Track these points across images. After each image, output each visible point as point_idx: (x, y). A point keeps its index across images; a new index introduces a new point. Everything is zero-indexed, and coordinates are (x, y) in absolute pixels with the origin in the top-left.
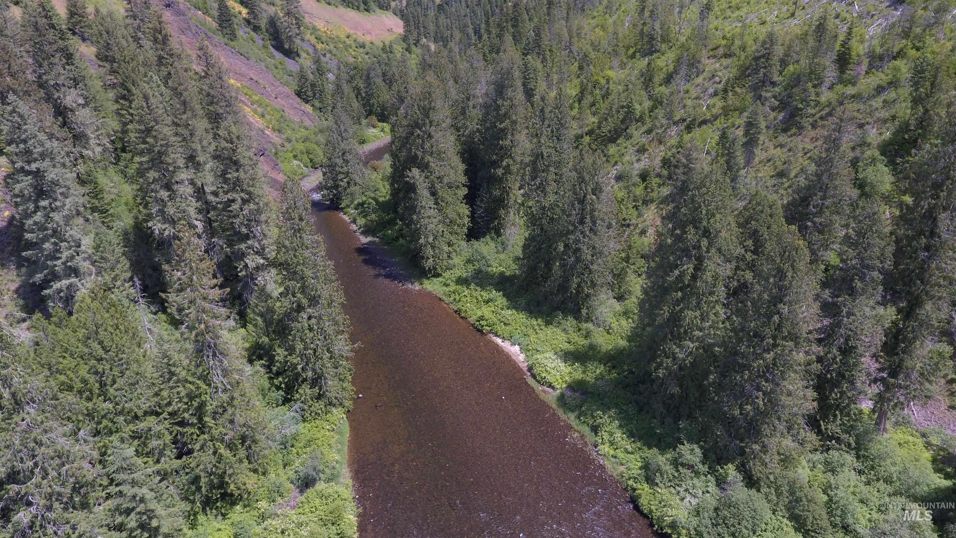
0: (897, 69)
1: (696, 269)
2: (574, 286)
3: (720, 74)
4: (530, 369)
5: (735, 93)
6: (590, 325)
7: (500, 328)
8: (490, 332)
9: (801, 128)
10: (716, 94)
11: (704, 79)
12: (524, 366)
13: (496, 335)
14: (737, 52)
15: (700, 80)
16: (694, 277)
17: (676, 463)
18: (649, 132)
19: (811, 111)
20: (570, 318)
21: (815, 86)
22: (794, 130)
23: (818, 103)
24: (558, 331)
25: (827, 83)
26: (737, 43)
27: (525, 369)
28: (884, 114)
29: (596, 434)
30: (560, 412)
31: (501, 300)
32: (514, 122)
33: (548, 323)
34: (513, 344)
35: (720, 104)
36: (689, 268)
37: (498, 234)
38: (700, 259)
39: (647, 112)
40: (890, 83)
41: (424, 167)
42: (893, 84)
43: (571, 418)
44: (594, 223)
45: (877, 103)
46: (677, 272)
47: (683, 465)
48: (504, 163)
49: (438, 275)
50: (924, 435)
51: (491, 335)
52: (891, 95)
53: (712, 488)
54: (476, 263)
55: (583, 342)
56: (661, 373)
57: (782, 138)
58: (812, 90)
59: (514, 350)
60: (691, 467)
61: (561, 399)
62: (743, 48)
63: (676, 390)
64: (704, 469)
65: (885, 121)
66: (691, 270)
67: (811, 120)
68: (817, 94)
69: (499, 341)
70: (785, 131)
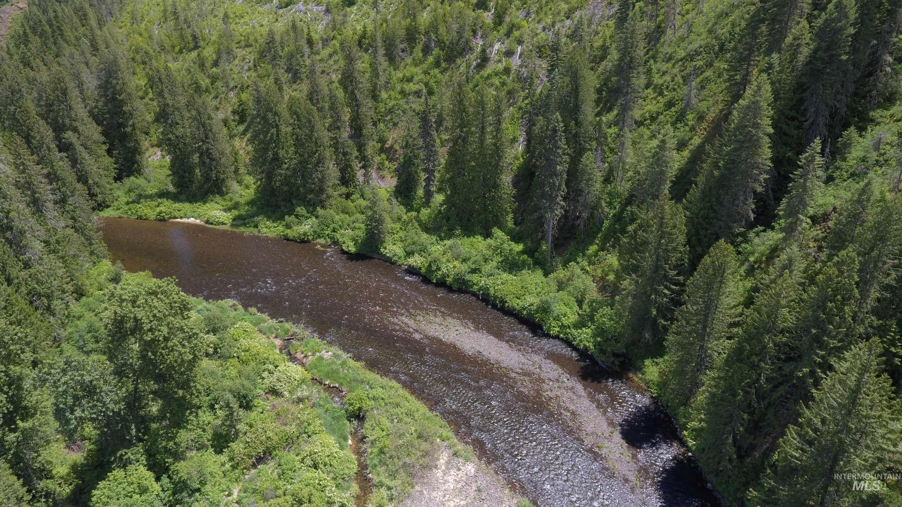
0: (334, 45)
4: (206, 222)
8: (170, 218)
9: (302, 80)
10: (249, 69)
11: (239, 61)
13: (177, 218)
14: (253, 43)
15: (237, 62)
21: (301, 57)
22: (299, 81)
24: (213, 204)
25: (306, 56)
26: (252, 38)
27: (204, 224)
28: (335, 67)
29: (257, 228)
30: (235, 230)
31: (167, 201)
34: (189, 218)
37: (140, 173)
40: (334, 52)
41: (75, 130)
43: (242, 229)
47: (300, 216)
50: (385, 190)
51: (171, 220)
56: (277, 184)
58: (300, 59)
59: (192, 220)
61: (232, 225)
62: (256, 41)
65: (337, 70)
67: (305, 75)
69: (179, 220)
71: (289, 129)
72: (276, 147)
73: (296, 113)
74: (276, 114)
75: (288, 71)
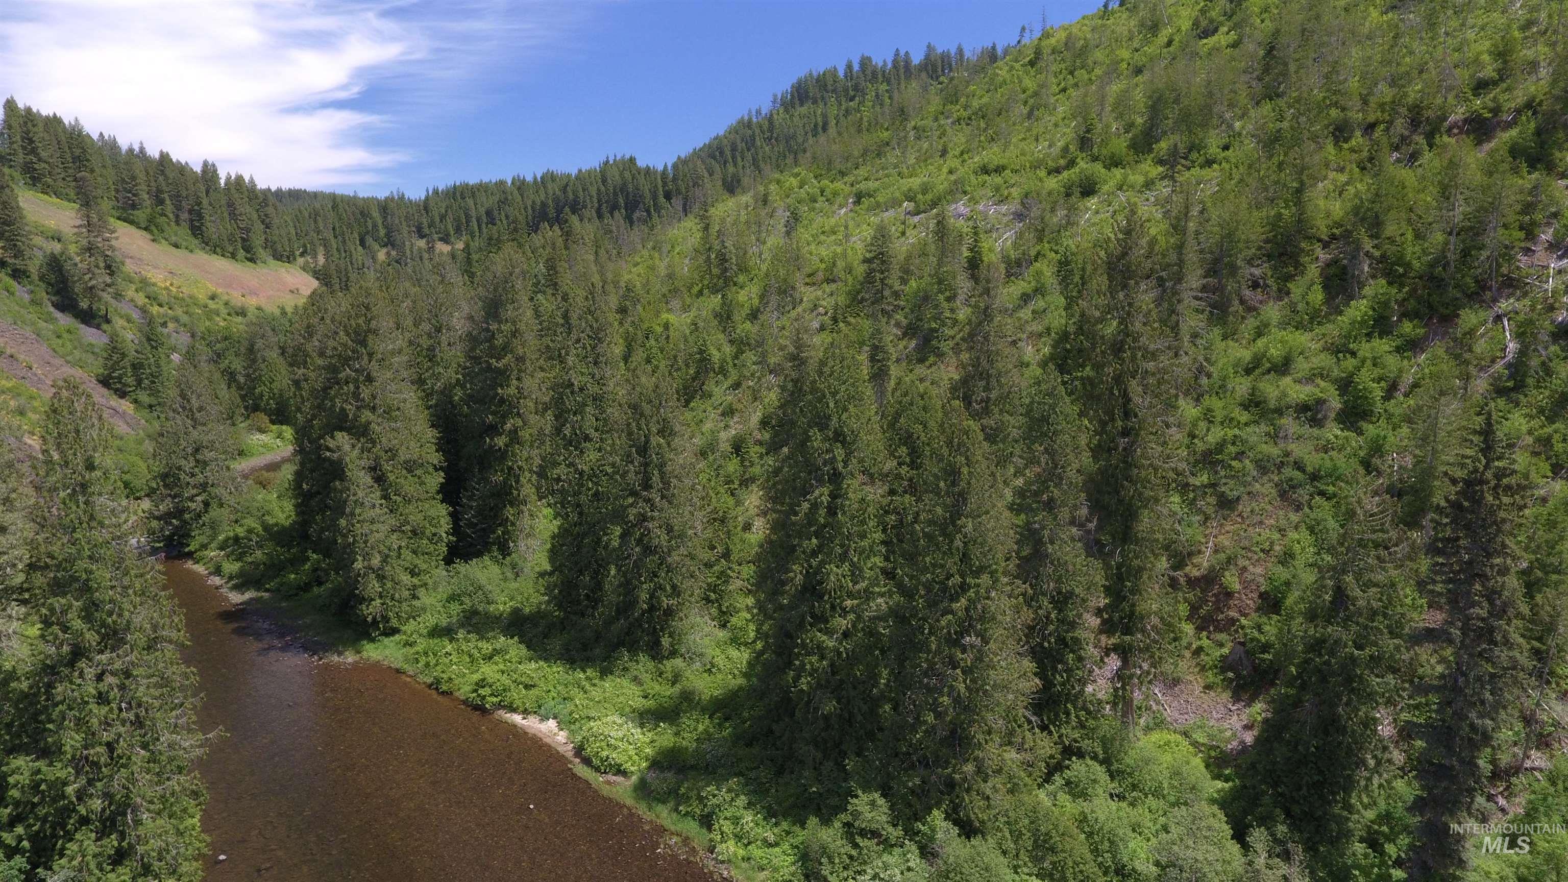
0: (1039, 273)
1: (834, 496)
2: (644, 596)
3: (824, 303)
4: (579, 751)
5: (848, 324)
6: (678, 662)
7: (517, 695)
8: (499, 706)
9: (940, 355)
11: (804, 311)
12: (567, 750)
13: (512, 709)
14: (842, 275)
15: (798, 312)
16: (832, 511)
17: (851, 832)
18: (737, 385)
19: (949, 332)
20: (643, 658)
21: (948, 299)
22: (932, 359)
23: (955, 322)
24: (625, 682)
25: (961, 298)
26: (840, 264)
27: (570, 754)
28: (1037, 327)
29: (710, 828)
30: (642, 810)
31: (515, 649)
32: (521, 359)
33: (605, 673)
34: (544, 718)
36: (822, 493)
37: (505, 551)
38: (836, 478)
39: (729, 360)
40: (1036, 290)
41: (360, 432)
42: (1040, 291)
43: (663, 815)
44: (667, 484)
45: (1025, 314)
46: (806, 506)
47: (863, 833)
48: (508, 426)
49: (394, 631)
50: (1186, 734)
51: (501, 713)
52: (1039, 303)
53: (915, 860)
54: (466, 600)
55: (668, 691)
56: (804, 683)
58: (945, 305)
59: (547, 729)
60: (875, 834)
61: (643, 789)
62: (849, 270)
63: (830, 707)
64: (895, 833)
65: (1040, 335)
66: (825, 499)
67: (951, 343)
68: (952, 310)
69: (517, 718)
70: (921, 361)
71: (876, 493)
72: (820, 547)
73: (908, 440)
74: (839, 437)
75: (910, 331)
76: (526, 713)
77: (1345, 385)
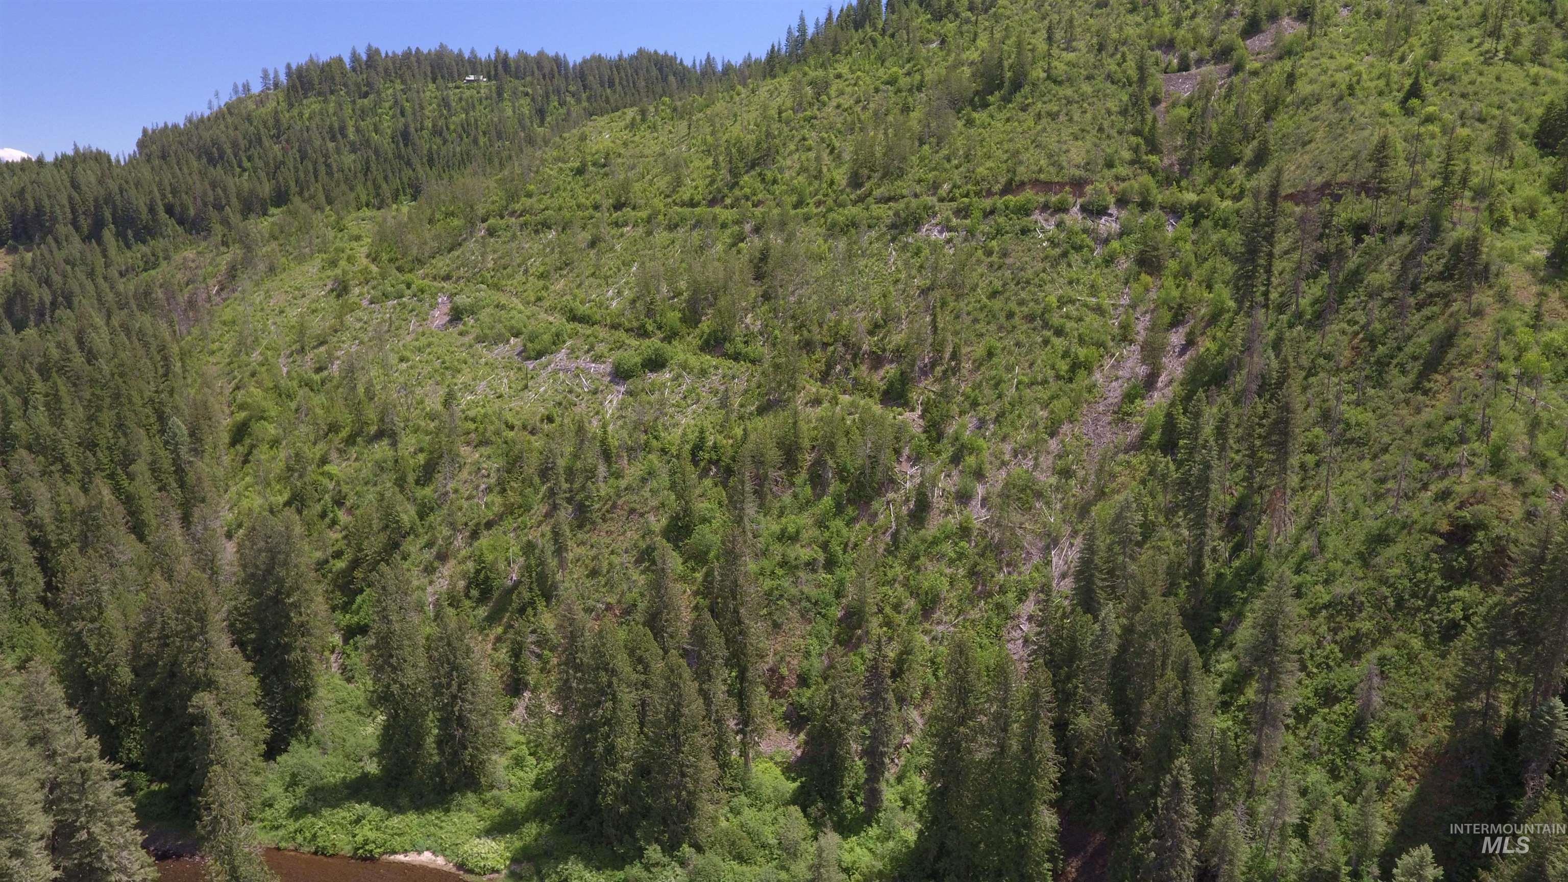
1: (614, 703)
2: (468, 758)
4: (461, 866)
5: (513, 489)
7: (396, 842)
10: (489, 490)
11: (470, 474)
12: (450, 867)
13: (394, 852)
14: (493, 438)
15: (464, 474)
16: (614, 710)
19: (596, 506)
20: (470, 794)
21: (594, 483)
22: (588, 527)
23: (600, 498)
24: (463, 813)
27: (454, 870)
28: (654, 502)
32: (305, 592)
33: (447, 811)
34: (420, 853)
35: (498, 500)
37: (308, 733)
44: (474, 686)
48: (301, 643)
50: (771, 759)
51: (385, 857)
52: (654, 484)
53: (679, 870)
57: (580, 536)
58: (591, 487)
59: (426, 857)
60: (657, 864)
63: (624, 808)
64: (666, 860)
65: (658, 508)
67: (599, 514)
68: (597, 490)
69: (401, 858)
70: (580, 527)
76: (405, 852)
77: (825, 546)
